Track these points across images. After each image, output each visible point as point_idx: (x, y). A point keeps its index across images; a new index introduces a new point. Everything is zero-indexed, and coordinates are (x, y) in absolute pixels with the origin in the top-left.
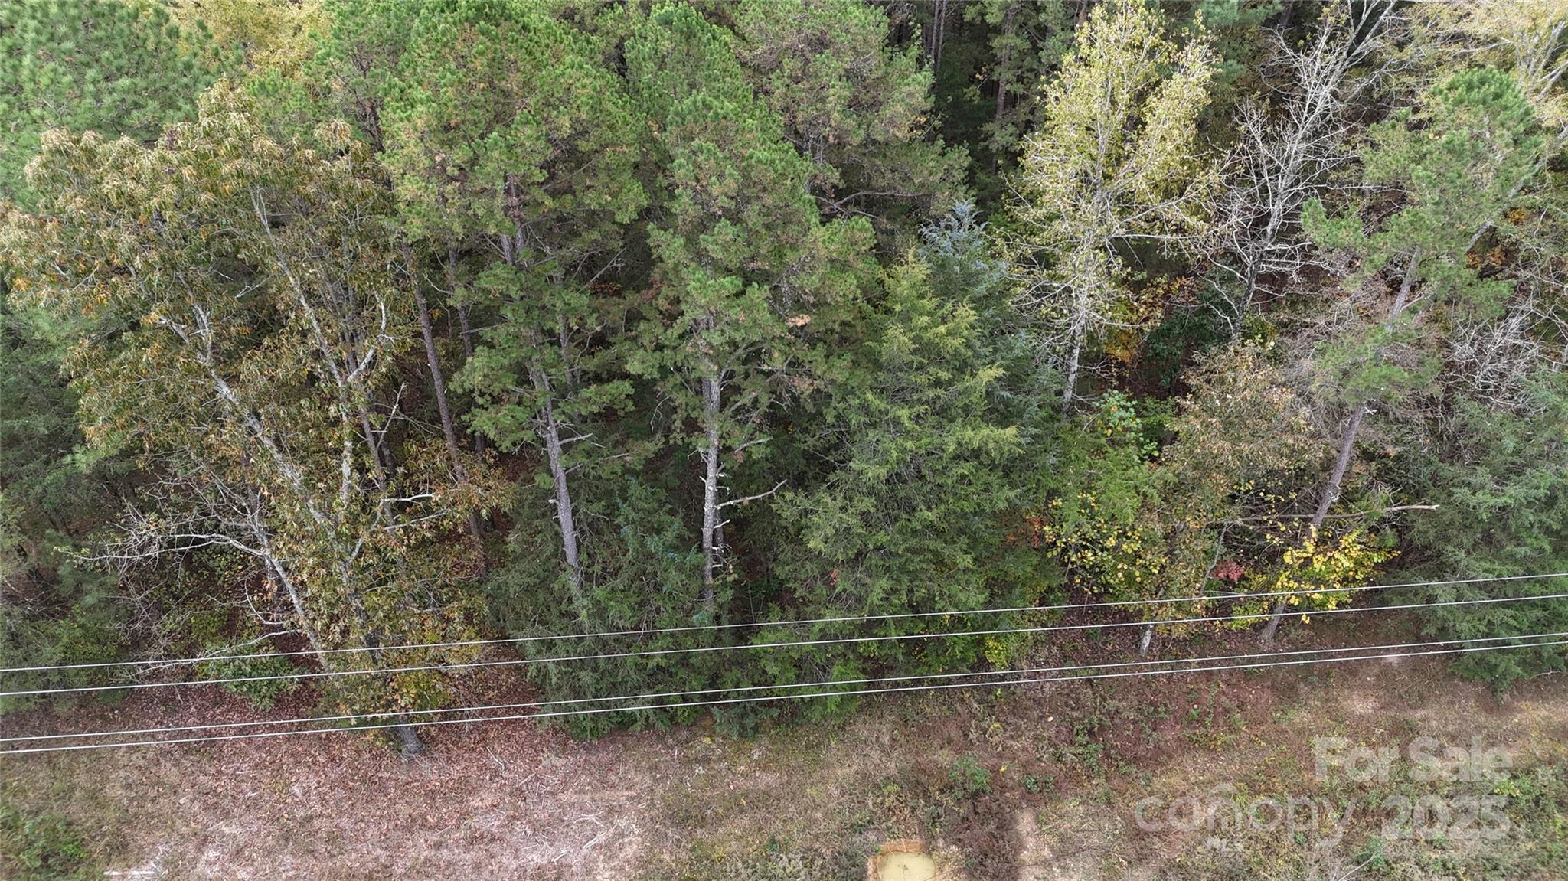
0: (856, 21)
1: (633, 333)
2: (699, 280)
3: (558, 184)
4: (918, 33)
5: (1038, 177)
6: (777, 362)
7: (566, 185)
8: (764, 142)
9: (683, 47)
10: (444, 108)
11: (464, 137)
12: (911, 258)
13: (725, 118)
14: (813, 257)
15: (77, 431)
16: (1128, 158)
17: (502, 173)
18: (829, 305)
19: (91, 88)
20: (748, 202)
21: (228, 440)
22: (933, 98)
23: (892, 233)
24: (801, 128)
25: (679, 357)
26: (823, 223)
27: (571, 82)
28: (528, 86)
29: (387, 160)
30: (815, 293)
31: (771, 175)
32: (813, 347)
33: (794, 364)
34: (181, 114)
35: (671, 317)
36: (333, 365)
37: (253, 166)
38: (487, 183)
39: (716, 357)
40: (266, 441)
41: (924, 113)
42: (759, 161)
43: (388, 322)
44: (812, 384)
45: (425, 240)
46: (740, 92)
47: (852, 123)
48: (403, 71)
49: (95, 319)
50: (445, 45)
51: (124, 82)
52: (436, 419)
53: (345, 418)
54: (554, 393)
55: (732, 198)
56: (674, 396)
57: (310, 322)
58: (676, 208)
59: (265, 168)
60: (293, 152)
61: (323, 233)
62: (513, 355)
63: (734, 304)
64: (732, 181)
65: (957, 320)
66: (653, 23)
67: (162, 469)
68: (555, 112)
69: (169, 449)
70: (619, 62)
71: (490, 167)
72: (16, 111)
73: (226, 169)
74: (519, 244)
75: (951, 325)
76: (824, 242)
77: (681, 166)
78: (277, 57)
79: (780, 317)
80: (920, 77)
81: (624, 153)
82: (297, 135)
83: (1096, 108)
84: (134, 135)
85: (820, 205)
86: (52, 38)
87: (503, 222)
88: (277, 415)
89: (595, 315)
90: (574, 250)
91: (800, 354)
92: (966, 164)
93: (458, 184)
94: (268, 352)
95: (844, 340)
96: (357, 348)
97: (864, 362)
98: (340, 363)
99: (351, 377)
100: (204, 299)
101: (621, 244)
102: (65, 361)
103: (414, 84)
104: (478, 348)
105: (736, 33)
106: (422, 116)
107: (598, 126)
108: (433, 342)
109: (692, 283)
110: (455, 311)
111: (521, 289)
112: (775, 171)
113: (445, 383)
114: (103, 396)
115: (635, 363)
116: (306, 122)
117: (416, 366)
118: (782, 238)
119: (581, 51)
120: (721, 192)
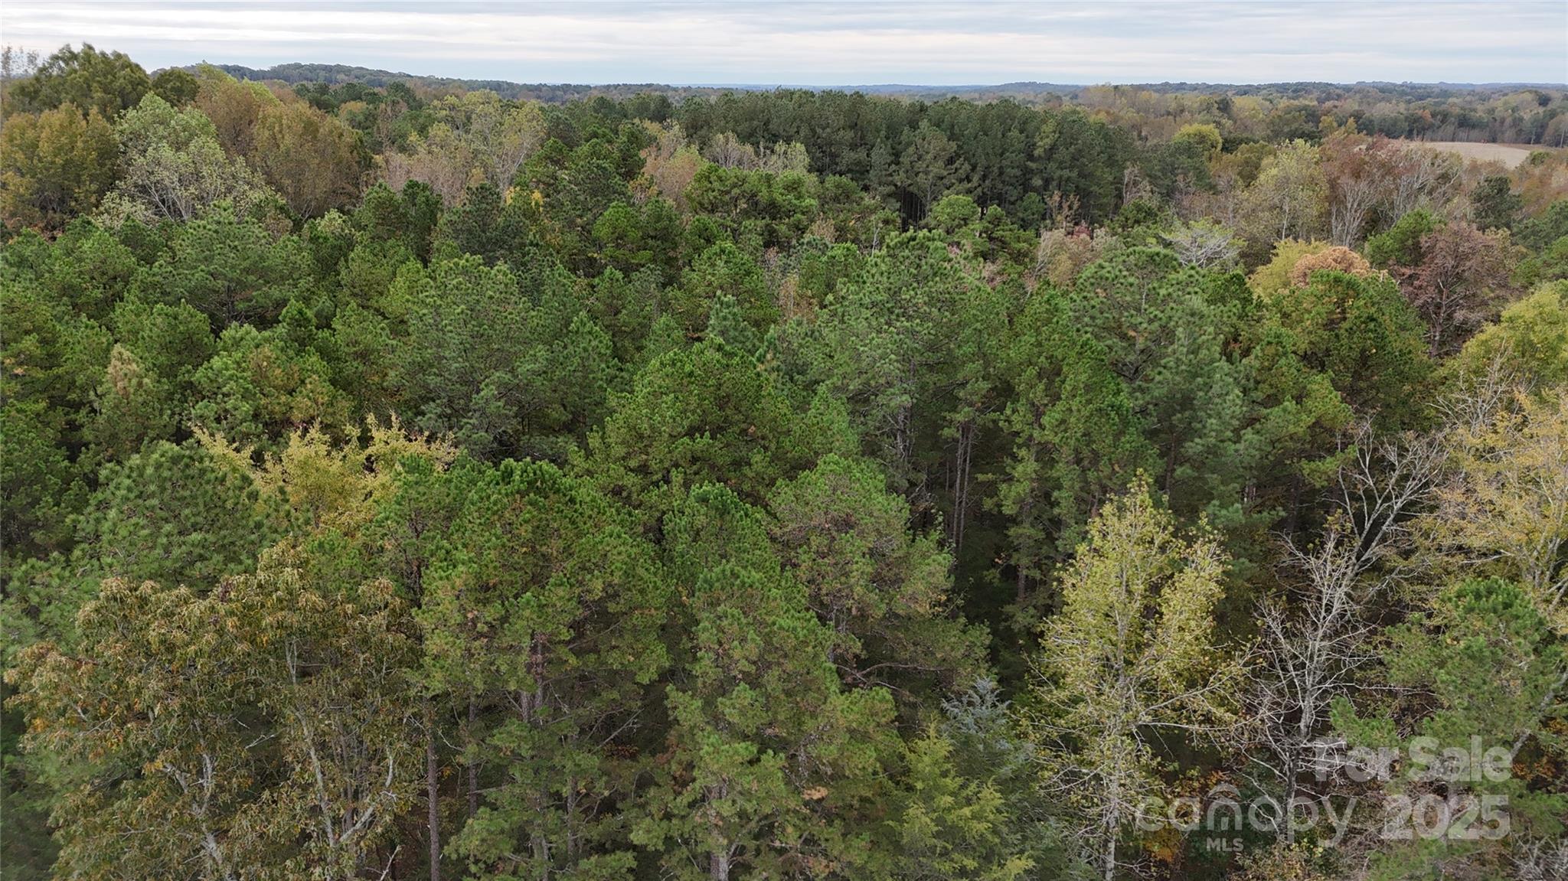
0: (879, 506)
1: (642, 800)
2: (713, 745)
3: (583, 643)
4: (940, 519)
5: (1060, 659)
6: (790, 838)
7: (592, 644)
8: (787, 611)
9: (717, 522)
10: (484, 569)
11: (499, 597)
12: (932, 733)
13: (751, 586)
14: (832, 727)
16: (1148, 645)
17: (530, 631)
18: (848, 778)
19: (165, 540)
20: (769, 667)
22: (953, 578)
23: (914, 706)
24: (826, 600)
25: (687, 828)
26: (842, 692)
27: (608, 549)
28: (567, 552)
29: (421, 615)
30: (833, 764)
31: (792, 642)
32: (830, 823)
33: (810, 841)
34: (241, 568)
35: (682, 783)
36: (329, 823)
37: (294, 619)
38: (514, 640)
39: (725, 831)
41: (945, 591)
42: (781, 628)
43: (394, 777)
44: (827, 866)
45: (447, 694)
46: (768, 564)
47: (874, 597)
48: (452, 534)
49: (99, 764)
50: (495, 513)
51: (196, 537)
54: (552, 864)
55: (754, 663)
56: (678, 872)
57: (314, 775)
58: (697, 670)
59: (305, 621)
60: (335, 606)
61: (348, 685)
62: (515, 818)
63: (748, 771)
64: (754, 646)
65: (982, 802)
66: (692, 502)
68: (590, 577)
70: (657, 533)
71: (520, 625)
72: (86, 560)
73: (269, 620)
74: (538, 701)
75: (976, 807)
76: (842, 711)
77: (705, 629)
78: (343, 518)
79: (797, 788)
80: (940, 558)
81: (652, 616)
82: (343, 591)
83: (1113, 597)
84: (190, 586)
85: (841, 675)
86: (139, 496)
87: (524, 679)
89: (604, 778)
90: (591, 709)
91: (815, 831)
92: (987, 642)
93: (486, 640)
94: (265, 806)
95: (863, 817)
96: (359, 805)
97: (885, 841)
98: (337, 821)
99: (345, 836)
100: (213, 750)
101: (639, 703)
102: (58, 809)
103: (460, 547)
104: (482, 809)
105: (768, 512)
106: (461, 575)
107: (629, 590)
108: (437, 803)
109: (706, 748)
110: (465, 769)
111: (532, 749)
112: (797, 638)
113: (441, 847)
114: (84, 848)
115: (641, 832)
116: (355, 579)
117: (415, 827)
118: (801, 705)
119: (622, 523)
120: (742, 656)
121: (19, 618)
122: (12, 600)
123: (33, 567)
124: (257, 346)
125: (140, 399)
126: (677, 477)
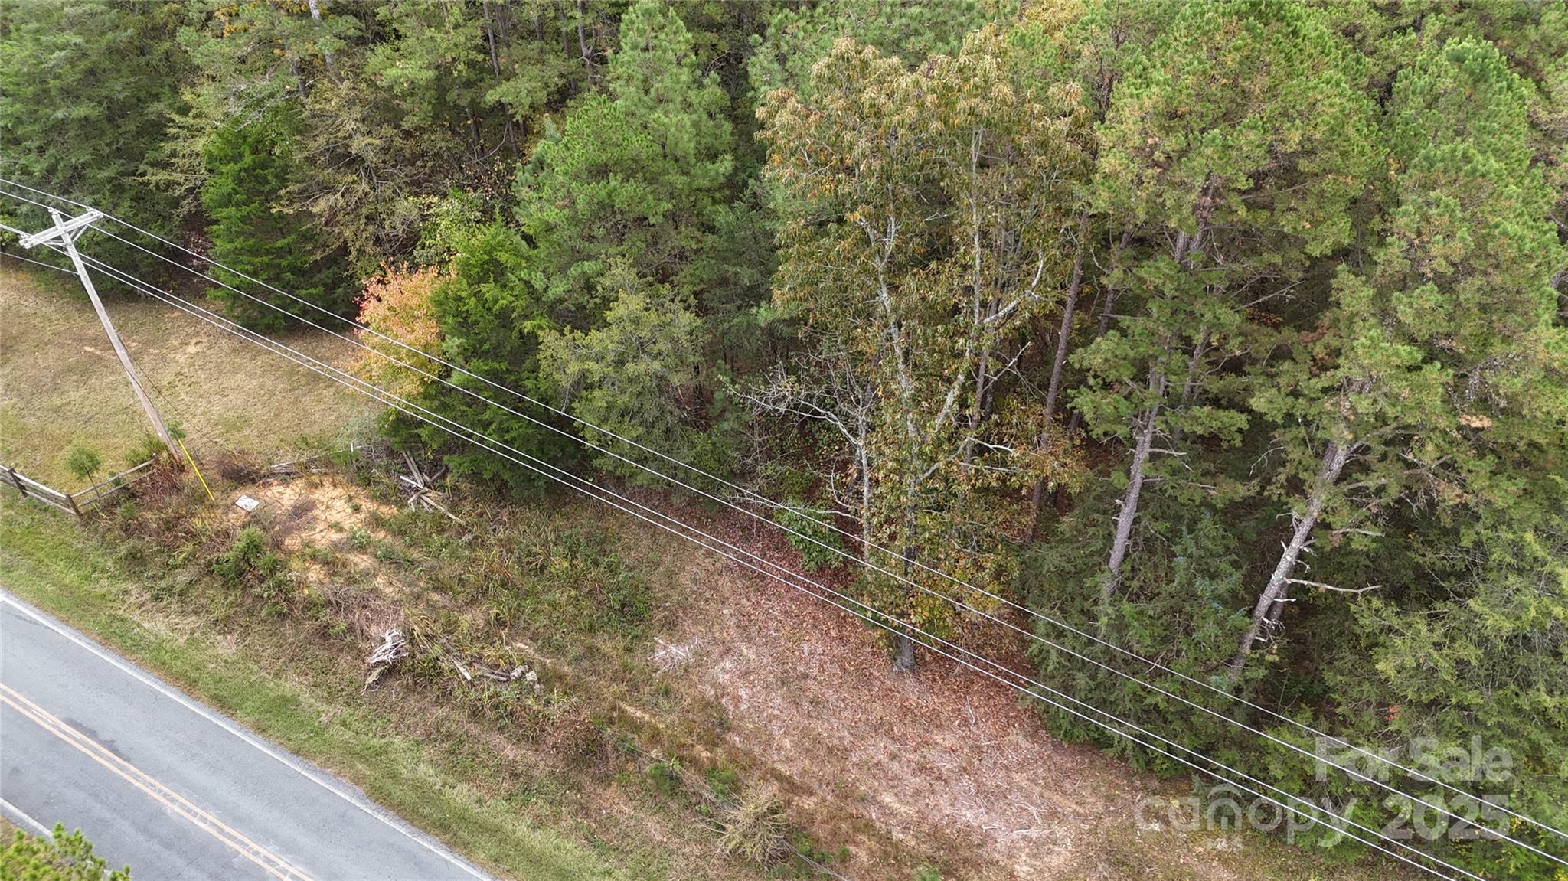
1: (1273, 370)
2: (1371, 338)
3: (1261, 197)
6: (1428, 456)
7: (1268, 200)
8: (1521, 215)
9: (1466, 90)
10: (1177, 94)
11: (1185, 127)
13: (1483, 176)
14: (1526, 358)
15: (769, 292)
17: (1207, 171)
18: (1523, 417)
19: (888, 9)
20: (1470, 274)
21: (870, 338)
25: (1313, 411)
26: (1555, 325)
27: (1320, 97)
28: (1271, 92)
29: (1103, 130)
30: (1511, 398)
31: (1513, 252)
32: (1481, 455)
33: (1450, 466)
34: (947, 48)
35: (1321, 367)
36: (978, 304)
37: (985, 108)
38: (1188, 177)
39: (1355, 425)
40: (897, 349)
42: (1505, 233)
43: (1040, 280)
44: (1460, 496)
45: (1105, 216)
46: (1515, 154)
48: (1154, 50)
49: (813, 203)
50: (1204, 34)
51: (915, 10)
52: (1044, 386)
53: (967, 354)
54: (1165, 400)
55: (1454, 264)
56: (1289, 448)
57: (974, 259)
58: (1380, 256)
59: (994, 111)
60: (1023, 103)
61: (1019, 184)
62: (1141, 349)
63: (1403, 376)
64: (1461, 245)
66: (1442, 59)
67: (813, 343)
68: (1289, 124)
69: (825, 328)
70: (1384, 92)
71: (1198, 162)
72: (827, 15)
73: (963, 103)
74: (1194, 245)
76: (1547, 345)
77: (1405, 214)
78: (1046, 15)
79: (1454, 409)
81: (1346, 184)
82: (1033, 89)
84: (904, 58)
87: (1187, 218)
88: (915, 331)
89: (1240, 338)
90: (1248, 267)
91: (1460, 458)
93: (1159, 170)
94: (930, 274)
95: (1524, 463)
96: (1004, 296)
97: (1541, 496)
98: (984, 305)
99: (988, 320)
100: (900, 214)
101: (1301, 275)
102: (783, 230)
103: (1159, 65)
104: (1111, 332)
105: (1539, 89)
106: (1153, 97)
107: (1330, 149)
108: (1072, 314)
109: (1363, 339)
110: (1104, 290)
111: (1177, 290)
112: (1520, 250)
113: (1066, 355)
114: (796, 269)
115: (1262, 400)
116: (1046, 79)
117: (1047, 330)
118: (1495, 325)
119: (1345, 70)
120: (1439, 254)
121: (771, 62)
122: (768, 44)
123: (786, 17)
126: (1433, 25)
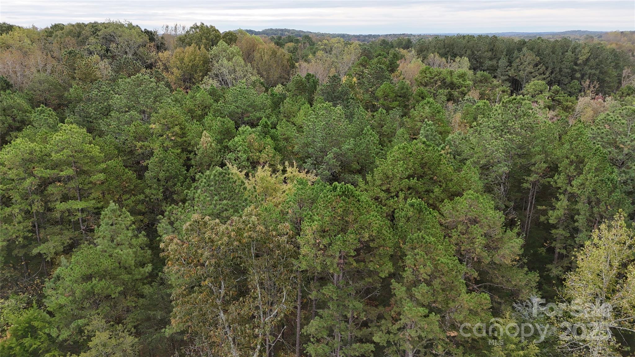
0: (490, 215)
1: (379, 324)
2: (409, 307)
3: (360, 258)
4: (519, 223)
5: (572, 292)
6: (440, 350)
7: (363, 258)
8: (445, 255)
9: (417, 215)
10: (324, 224)
11: (329, 235)
12: (508, 316)
13: (430, 243)
14: (461, 307)
15: (170, 320)
16: (618, 291)
17: (339, 250)
19: (214, 202)
20: (435, 278)
21: (217, 334)
22: (523, 250)
23: (500, 303)
24: (463, 253)
25: (396, 339)
26: (467, 293)
27: (371, 221)
28: (356, 221)
29: (300, 239)
31: (447, 269)
32: (458, 347)
33: (448, 353)
34: (239, 215)
35: (395, 320)
36: (262, 313)
37: (254, 235)
38: (333, 253)
39: (412, 342)
40: (230, 338)
41: (519, 255)
42: (442, 262)
43: (286, 299)
45: (307, 271)
46: (438, 235)
47: (485, 254)
48: (313, 210)
49: (188, 280)
50: (329, 203)
51: (225, 202)
52: (294, 345)
53: (260, 336)
54: (342, 343)
55: (429, 275)
57: (258, 294)
58: (405, 275)
59: (258, 236)
60: (269, 232)
61: (272, 262)
62: (329, 323)
63: (423, 320)
64: (429, 268)
65: (529, 350)
66: (407, 205)
67: (192, 341)
68: (363, 231)
69: (197, 334)
70: (392, 217)
71: (335, 247)
72: (190, 206)
73: (246, 234)
74: (340, 278)
75: (526, 352)
76: (467, 301)
77: (409, 259)
78: (274, 200)
79: (444, 330)
80: (517, 241)
81: (387, 250)
82: (272, 226)
83: (602, 267)
84: (221, 220)
85: (467, 285)
86: (208, 186)
87: (336, 269)
88: (237, 329)
89: (364, 313)
90: (361, 284)
91: (451, 349)
92: (537, 280)
93: (323, 251)
94: (241, 303)
95: (473, 348)
96: (273, 308)
98: (264, 313)
99: (267, 319)
100: (225, 280)
101: (380, 285)
102: (174, 293)
103: (316, 215)
104: (317, 317)
105: (440, 213)
106: (316, 225)
107: (379, 239)
108: (301, 312)
109: (406, 307)
110: (312, 301)
111: (337, 297)
112: (449, 268)
113: (301, 329)
114: (181, 309)
115: (377, 337)
116: (277, 222)
117: (292, 320)
118: (449, 296)
119: (378, 211)
120: (424, 272)
121: (167, 225)
122: (165, 218)
123: (173, 207)
124: (250, 134)
125: (210, 151)
126: (401, 195)
